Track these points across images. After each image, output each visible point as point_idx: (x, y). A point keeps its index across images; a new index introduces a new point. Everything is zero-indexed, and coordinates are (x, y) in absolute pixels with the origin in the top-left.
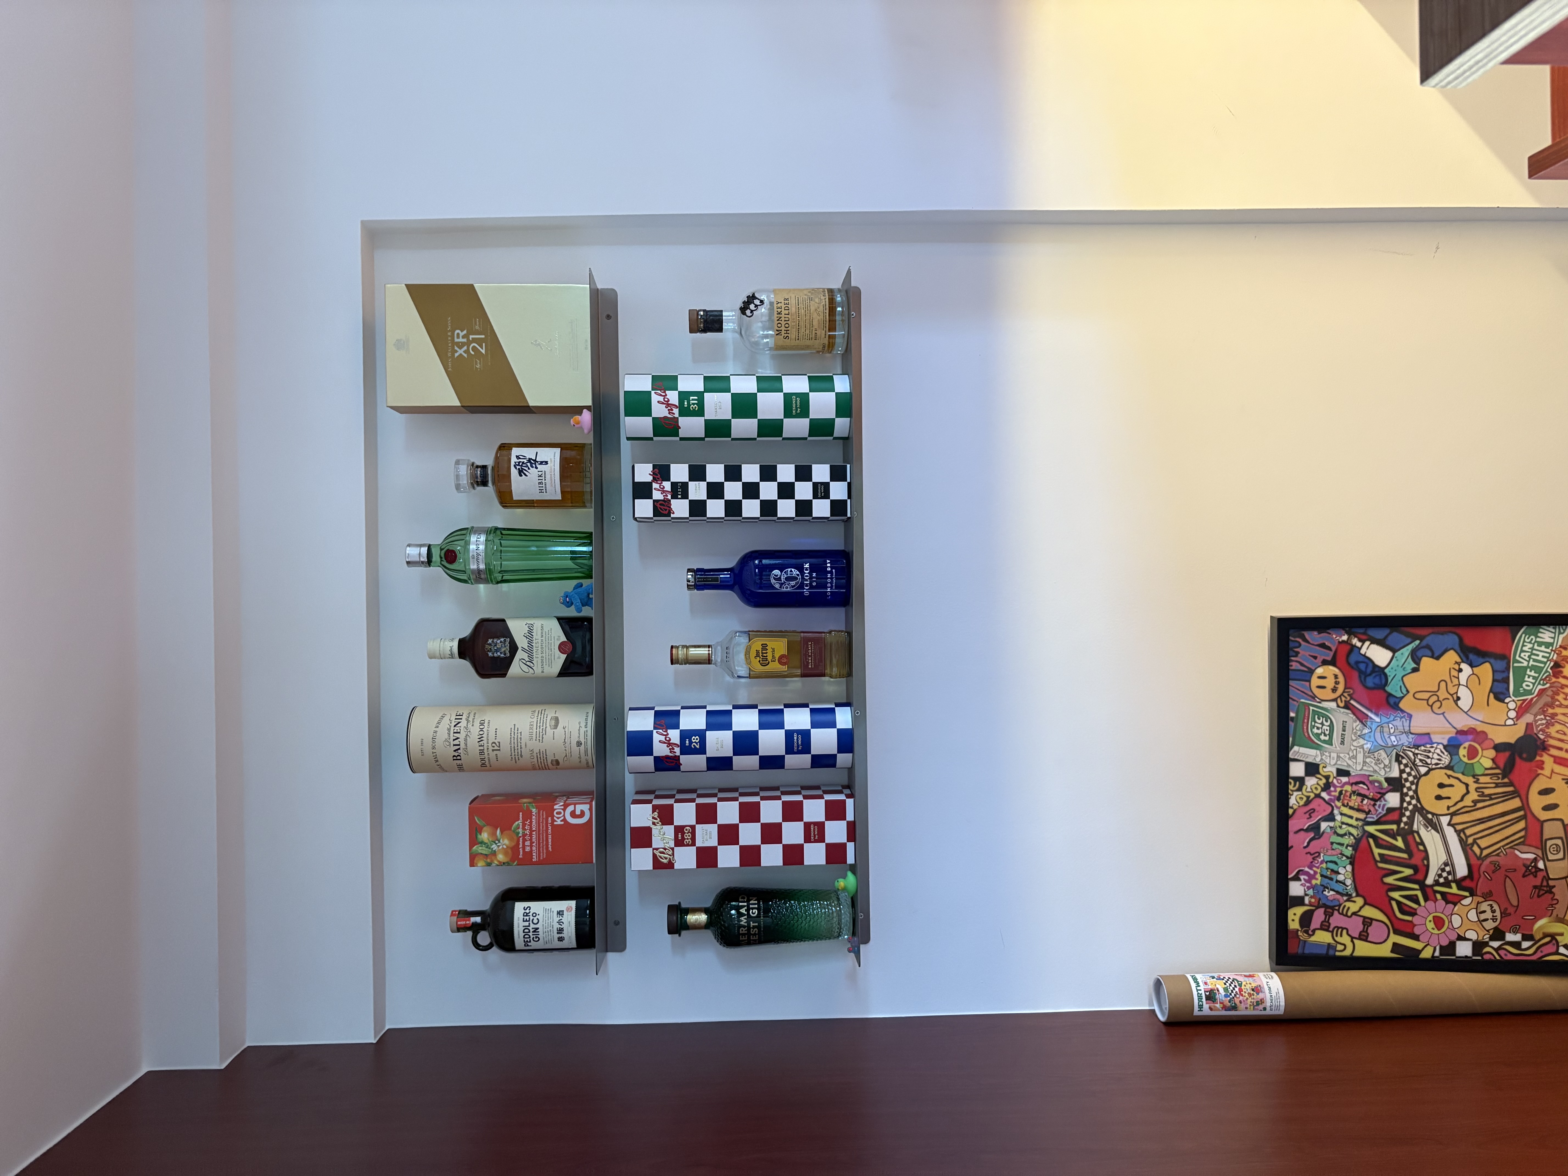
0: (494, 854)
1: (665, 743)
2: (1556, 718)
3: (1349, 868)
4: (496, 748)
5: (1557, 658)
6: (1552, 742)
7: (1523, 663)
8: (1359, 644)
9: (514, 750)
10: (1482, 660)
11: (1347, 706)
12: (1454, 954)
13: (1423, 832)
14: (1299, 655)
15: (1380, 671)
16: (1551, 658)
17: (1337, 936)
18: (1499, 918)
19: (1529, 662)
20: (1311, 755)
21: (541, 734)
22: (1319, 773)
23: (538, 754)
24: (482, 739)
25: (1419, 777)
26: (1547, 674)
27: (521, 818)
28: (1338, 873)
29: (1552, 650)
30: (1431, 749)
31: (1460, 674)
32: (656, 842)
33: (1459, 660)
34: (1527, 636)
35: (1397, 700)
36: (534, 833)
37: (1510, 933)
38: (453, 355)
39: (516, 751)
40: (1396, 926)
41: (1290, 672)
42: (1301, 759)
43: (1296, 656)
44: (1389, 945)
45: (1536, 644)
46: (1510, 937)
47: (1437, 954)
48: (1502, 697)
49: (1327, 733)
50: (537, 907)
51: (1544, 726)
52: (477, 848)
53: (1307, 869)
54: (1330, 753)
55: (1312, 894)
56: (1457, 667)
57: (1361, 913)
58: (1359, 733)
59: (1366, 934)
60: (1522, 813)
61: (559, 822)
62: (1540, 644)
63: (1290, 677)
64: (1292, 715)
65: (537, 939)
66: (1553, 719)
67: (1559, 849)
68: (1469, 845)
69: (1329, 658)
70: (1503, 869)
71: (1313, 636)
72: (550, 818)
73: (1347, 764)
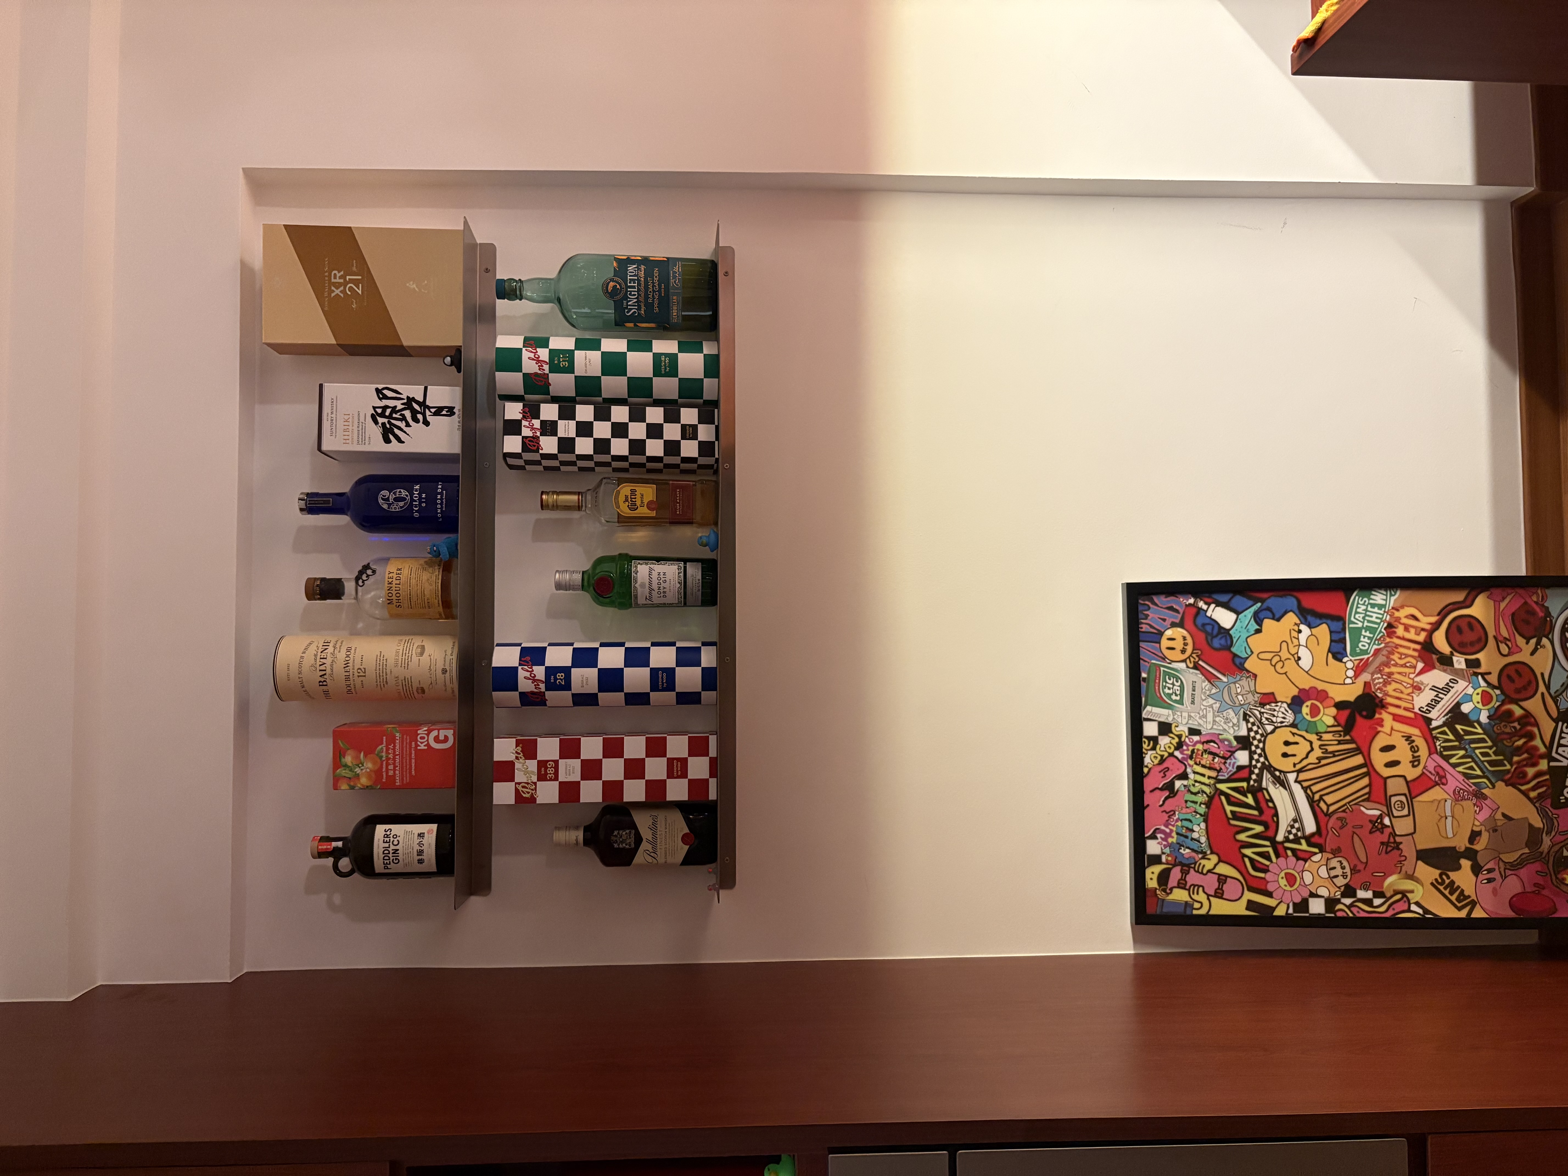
0: (357, 776)
1: (530, 679)
2: (1392, 677)
3: (1203, 825)
4: (362, 674)
5: (1390, 619)
6: (1389, 700)
7: (1357, 624)
8: (1205, 607)
9: (380, 676)
10: (1318, 621)
11: (1196, 667)
12: (1307, 911)
13: (1272, 789)
14: (1149, 618)
15: (1225, 633)
16: (1384, 618)
17: (1193, 894)
18: (1349, 874)
19: (1363, 623)
20: (1164, 714)
21: (406, 661)
22: (1172, 733)
23: (404, 682)
24: (348, 665)
25: (1265, 736)
26: (1382, 634)
27: (384, 743)
28: (1193, 831)
29: (1385, 612)
30: (1275, 708)
31: (1300, 635)
32: (519, 777)
33: (1298, 622)
34: (1361, 598)
35: (1242, 661)
36: (397, 757)
37: (1361, 889)
38: (330, 294)
39: (381, 678)
40: (1250, 884)
41: (1140, 634)
42: (1154, 718)
43: (1146, 619)
44: (1243, 902)
45: (1369, 606)
46: (1361, 894)
47: (1291, 911)
48: (1339, 656)
49: (1178, 693)
50: (398, 829)
51: (1381, 685)
52: (341, 772)
53: (1163, 828)
54: (1181, 712)
55: (1169, 852)
56: (1296, 628)
57: (1216, 870)
58: (1208, 693)
59: (1221, 892)
60: (1364, 770)
61: (422, 747)
62: (1373, 606)
63: (1140, 639)
64: (1144, 675)
65: (397, 861)
66: (1389, 677)
67: (1403, 806)
68: (1316, 801)
69: (1177, 621)
70: (1349, 826)
71: (1160, 600)
72: (413, 743)
73: (1198, 723)
